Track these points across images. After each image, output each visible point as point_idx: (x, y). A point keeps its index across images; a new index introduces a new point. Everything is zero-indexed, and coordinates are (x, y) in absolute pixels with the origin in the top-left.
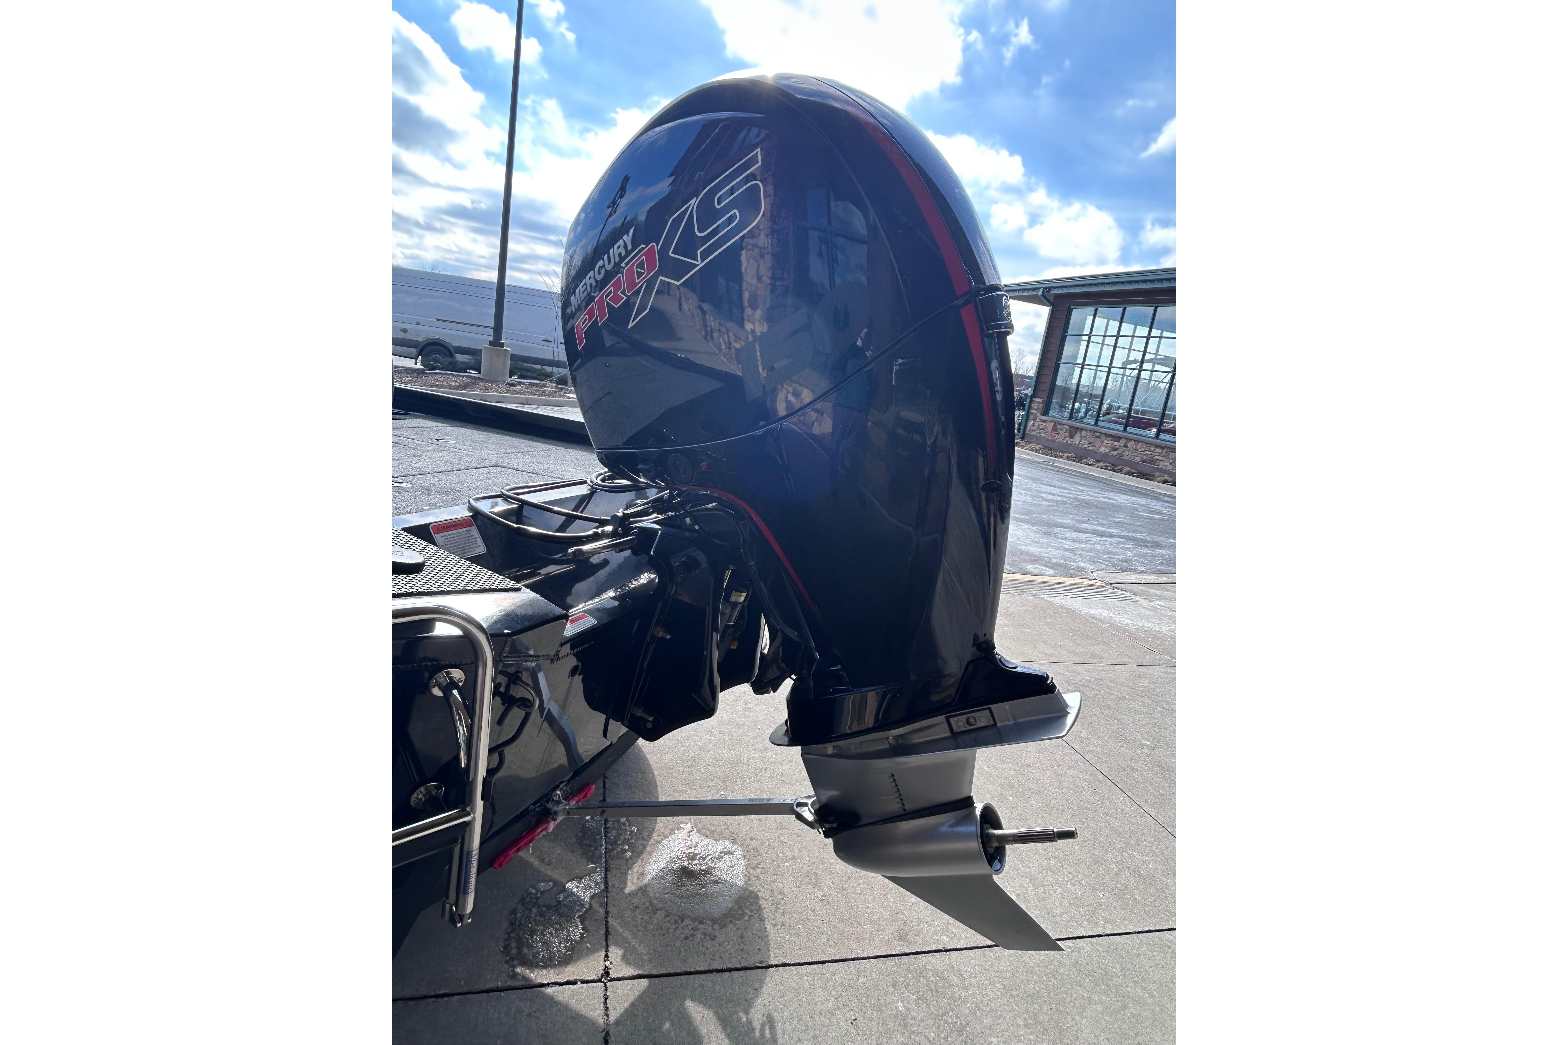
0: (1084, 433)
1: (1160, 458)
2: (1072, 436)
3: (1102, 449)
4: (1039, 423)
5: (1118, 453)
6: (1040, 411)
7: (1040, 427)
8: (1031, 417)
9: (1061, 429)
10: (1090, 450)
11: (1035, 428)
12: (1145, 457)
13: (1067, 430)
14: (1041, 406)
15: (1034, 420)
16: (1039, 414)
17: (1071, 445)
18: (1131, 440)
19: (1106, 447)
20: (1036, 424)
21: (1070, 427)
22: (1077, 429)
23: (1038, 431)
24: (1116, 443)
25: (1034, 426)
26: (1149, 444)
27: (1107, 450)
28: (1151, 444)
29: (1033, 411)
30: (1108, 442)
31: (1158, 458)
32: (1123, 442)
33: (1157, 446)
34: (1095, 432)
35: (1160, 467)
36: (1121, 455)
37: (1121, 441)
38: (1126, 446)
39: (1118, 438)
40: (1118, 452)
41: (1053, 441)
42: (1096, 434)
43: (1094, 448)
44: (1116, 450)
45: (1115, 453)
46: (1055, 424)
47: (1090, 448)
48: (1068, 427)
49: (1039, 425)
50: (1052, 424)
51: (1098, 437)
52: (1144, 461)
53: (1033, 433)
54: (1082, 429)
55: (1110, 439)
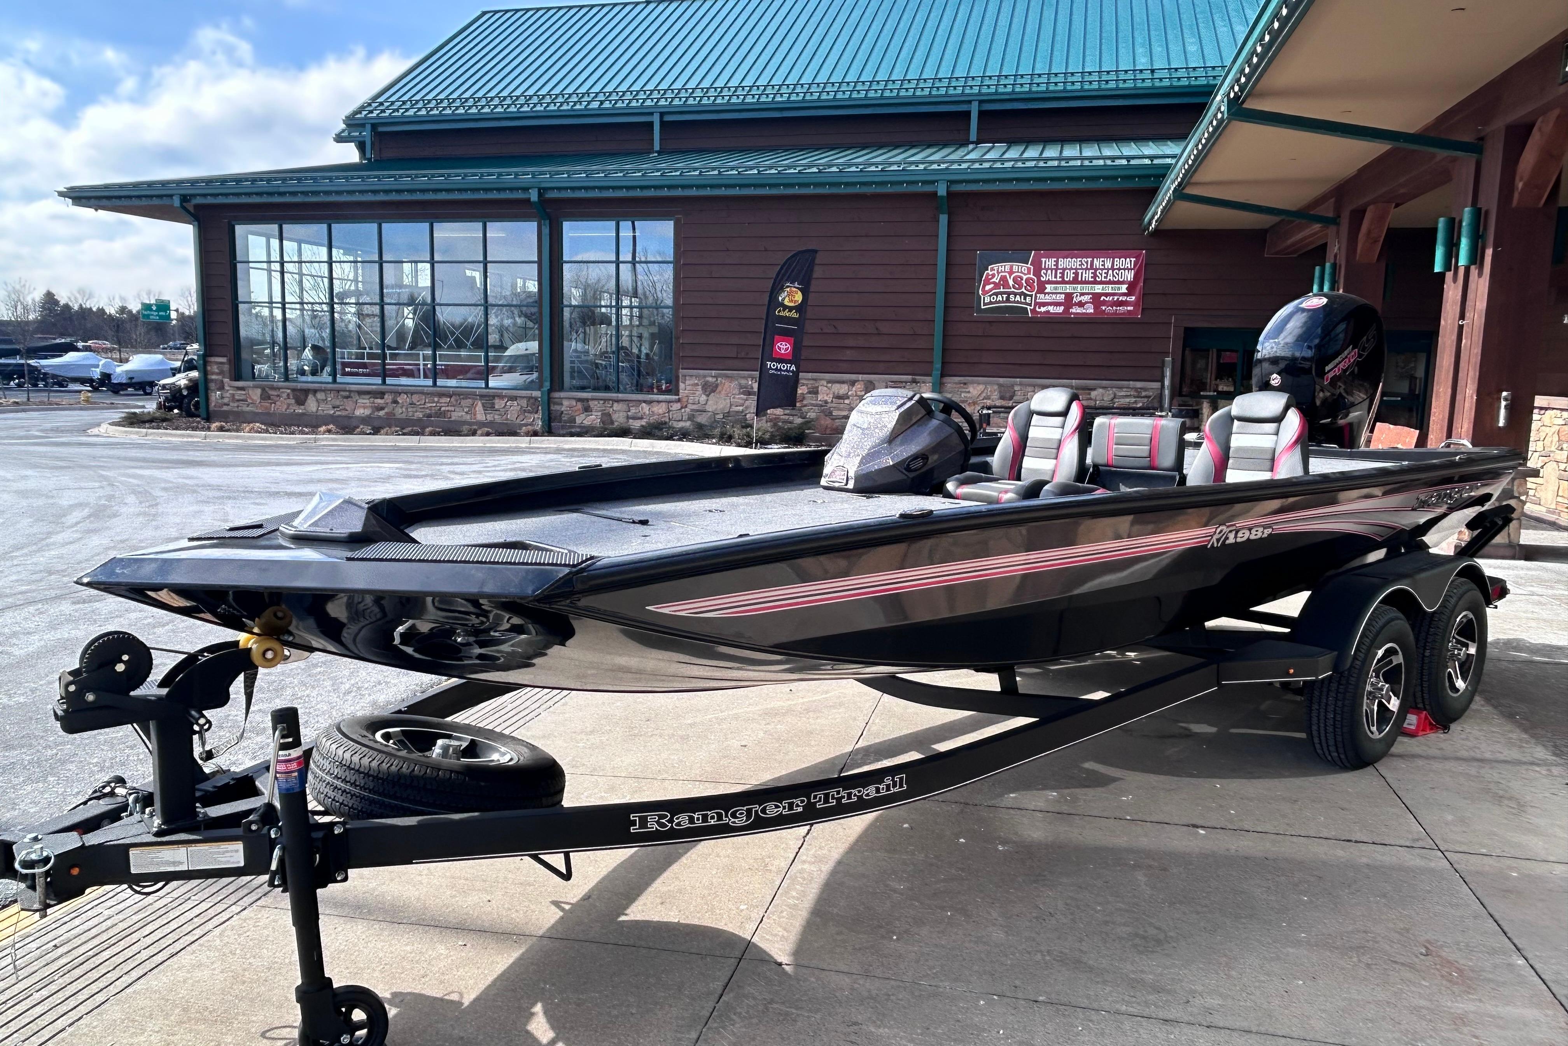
0: (320, 396)
1: (450, 408)
2: (301, 402)
3: (359, 412)
4: (231, 392)
5: (386, 413)
6: (227, 375)
7: (237, 397)
8: (212, 386)
9: (278, 396)
10: (339, 416)
11: (226, 400)
12: (428, 411)
13: (288, 395)
14: (226, 367)
15: (221, 388)
16: (226, 380)
17: (303, 414)
18: (400, 394)
19: (364, 408)
20: (228, 395)
21: (294, 390)
22: (306, 392)
23: (236, 405)
24: (379, 401)
25: (222, 398)
26: (428, 394)
27: (367, 412)
28: (432, 394)
29: (214, 377)
30: (365, 401)
31: (447, 409)
32: (388, 398)
33: (441, 395)
34: (338, 391)
35: (453, 418)
36: (391, 414)
37: (386, 396)
38: (395, 402)
39: (381, 394)
40: (386, 410)
41: (268, 414)
42: (342, 393)
43: (344, 413)
44: (382, 409)
45: (382, 413)
46: (263, 390)
47: (338, 413)
48: (289, 391)
49: (233, 395)
50: (259, 391)
51: (347, 397)
52: (429, 416)
53: (225, 408)
54: (315, 391)
55: (368, 397)
